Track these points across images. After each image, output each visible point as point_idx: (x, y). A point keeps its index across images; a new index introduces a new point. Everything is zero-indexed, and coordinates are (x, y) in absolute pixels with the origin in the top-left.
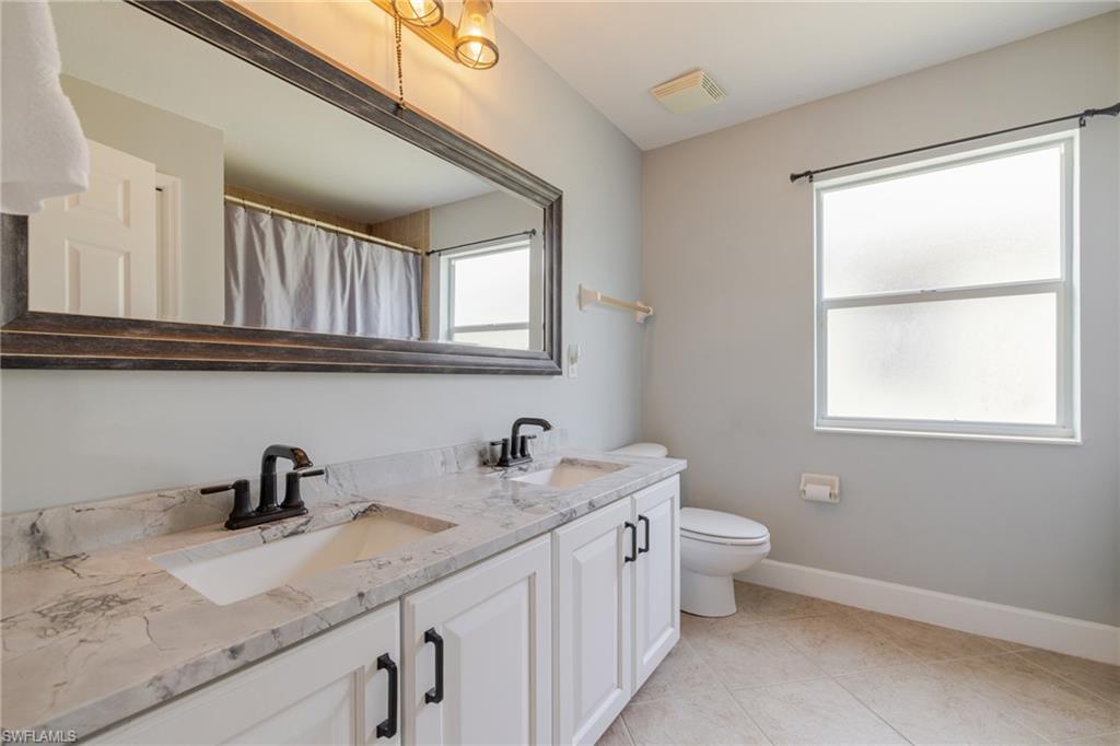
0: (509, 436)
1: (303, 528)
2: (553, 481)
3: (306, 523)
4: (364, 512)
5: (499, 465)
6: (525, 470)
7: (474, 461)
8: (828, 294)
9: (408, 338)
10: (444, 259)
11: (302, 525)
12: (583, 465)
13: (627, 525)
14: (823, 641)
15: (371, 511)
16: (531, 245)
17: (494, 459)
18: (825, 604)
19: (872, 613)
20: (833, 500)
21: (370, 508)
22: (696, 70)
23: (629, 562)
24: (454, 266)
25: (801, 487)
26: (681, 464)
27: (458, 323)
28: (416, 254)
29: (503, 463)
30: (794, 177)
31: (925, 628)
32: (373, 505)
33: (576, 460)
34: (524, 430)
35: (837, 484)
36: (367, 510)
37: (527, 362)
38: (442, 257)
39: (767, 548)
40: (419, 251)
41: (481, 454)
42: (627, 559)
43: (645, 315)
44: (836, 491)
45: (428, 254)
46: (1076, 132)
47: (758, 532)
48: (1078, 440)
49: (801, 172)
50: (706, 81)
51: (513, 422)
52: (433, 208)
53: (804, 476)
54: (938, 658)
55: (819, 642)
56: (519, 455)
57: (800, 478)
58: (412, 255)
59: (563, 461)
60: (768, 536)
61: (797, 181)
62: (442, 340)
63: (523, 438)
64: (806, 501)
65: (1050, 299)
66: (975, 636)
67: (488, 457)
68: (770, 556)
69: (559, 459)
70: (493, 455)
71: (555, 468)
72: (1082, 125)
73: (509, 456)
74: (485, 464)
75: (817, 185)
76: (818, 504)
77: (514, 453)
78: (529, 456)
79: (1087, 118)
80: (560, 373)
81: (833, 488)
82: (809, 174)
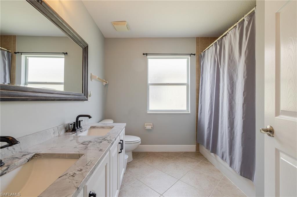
0: (75, 121)
1: (6, 171)
2: (89, 134)
3: (7, 169)
4: (32, 158)
5: (72, 131)
6: (82, 132)
7: (63, 131)
8: (149, 82)
9: (4, 83)
10: (23, 56)
11: (5, 170)
12: (98, 128)
13: (119, 143)
14: (152, 161)
15: (36, 156)
16: (65, 57)
17: (69, 129)
18: (150, 153)
19: (159, 152)
20: (152, 129)
21: (34, 156)
22: (125, 22)
23: (120, 153)
24: (28, 59)
25: (145, 127)
26: (125, 124)
27: (29, 80)
28: (8, 52)
29: (74, 130)
30: (144, 54)
31: (168, 153)
32: (36, 154)
33: (96, 126)
34: (80, 119)
35: (152, 125)
36: (33, 157)
37: (76, 97)
38: (22, 55)
39: (140, 143)
40: (10, 51)
41: (66, 128)
42: (119, 153)
43: (105, 83)
44: (152, 127)
45: (15, 53)
46: (189, 57)
47: (138, 139)
48: (190, 112)
49: (145, 53)
50: (127, 25)
51: (76, 117)
52: (17, 36)
53: (145, 124)
54: (172, 158)
55: (152, 162)
56: (79, 127)
57: (144, 124)
58: (6, 52)
59: (91, 127)
60: (140, 140)
61: (144, 55)
62: (22, 85)
63: (79, 121)
64: (146, 130)
65: (185, 87)
66: (176, 152)
67: (68, 129)
68: (141, 144)
69: (90, 127)
70: (69, 128)
71: (89, 130)
72: (190, 56)
73: (76, 128)
74: (67, 131)
75: (148, 57)
76: (149, 130)
77: (77, 127)
78: (81, 127)
79: (191, 55)
80: (87, 100)
81: (151, 126)
82: (147, 54)
